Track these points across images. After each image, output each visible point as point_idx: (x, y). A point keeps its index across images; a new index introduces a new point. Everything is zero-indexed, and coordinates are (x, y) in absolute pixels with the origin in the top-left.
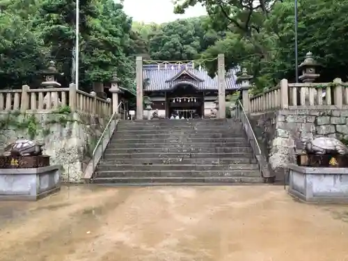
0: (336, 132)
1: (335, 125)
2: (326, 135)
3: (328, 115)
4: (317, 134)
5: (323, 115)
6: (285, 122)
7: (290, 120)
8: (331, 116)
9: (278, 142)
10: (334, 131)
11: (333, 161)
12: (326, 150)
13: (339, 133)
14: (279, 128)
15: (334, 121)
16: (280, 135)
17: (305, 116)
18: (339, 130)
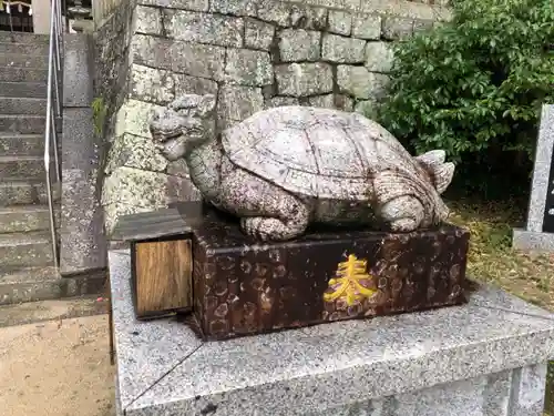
0: (336, 89)
1: (334, 65)
2: (304, 100)
3: (316, 27)
4: (276, 94)
5: (302, 23)
6: (164, 36)
7: (181, 30)
8: (324, 29)
9: (131, 118)
10: (328, 87)
11: (350, 281)
12: (313, 202)
13: (343, 93)
14: (139, 61)
15: (333, 48)
16: (139, 89)
17: (239, 22)
18: (344, 84)
